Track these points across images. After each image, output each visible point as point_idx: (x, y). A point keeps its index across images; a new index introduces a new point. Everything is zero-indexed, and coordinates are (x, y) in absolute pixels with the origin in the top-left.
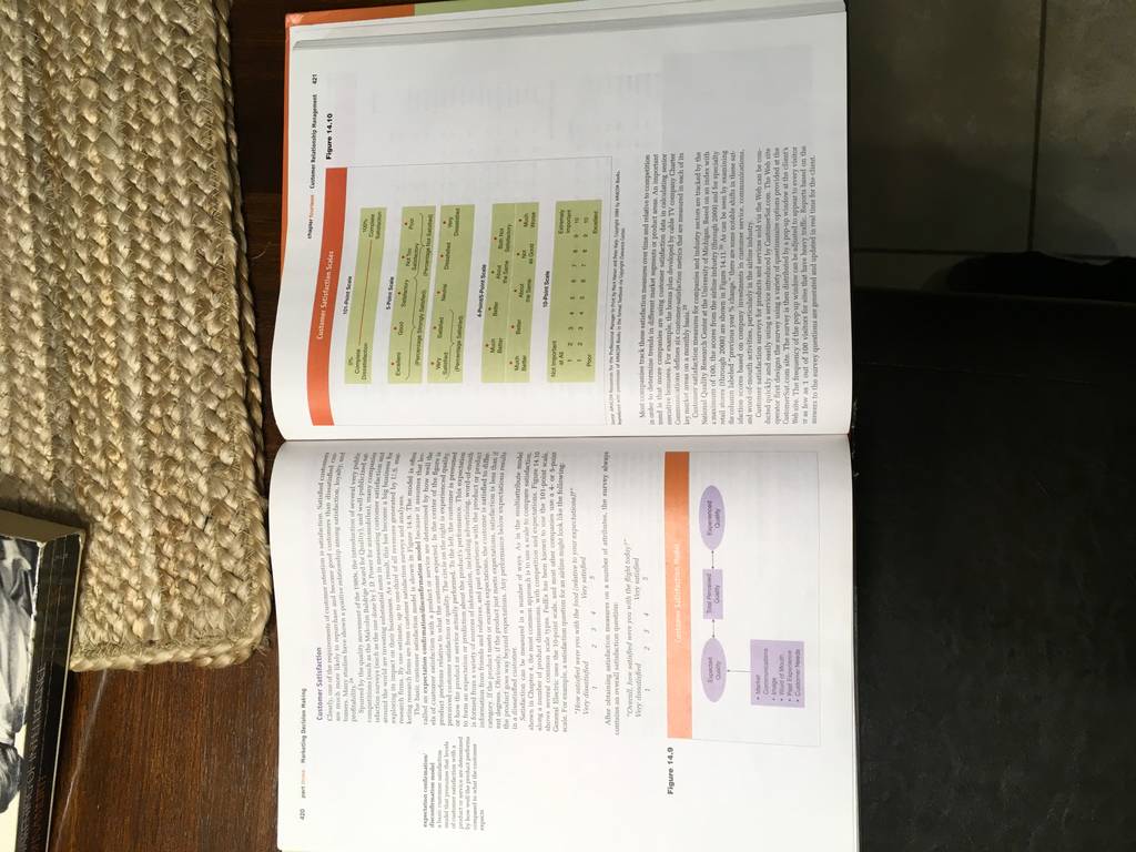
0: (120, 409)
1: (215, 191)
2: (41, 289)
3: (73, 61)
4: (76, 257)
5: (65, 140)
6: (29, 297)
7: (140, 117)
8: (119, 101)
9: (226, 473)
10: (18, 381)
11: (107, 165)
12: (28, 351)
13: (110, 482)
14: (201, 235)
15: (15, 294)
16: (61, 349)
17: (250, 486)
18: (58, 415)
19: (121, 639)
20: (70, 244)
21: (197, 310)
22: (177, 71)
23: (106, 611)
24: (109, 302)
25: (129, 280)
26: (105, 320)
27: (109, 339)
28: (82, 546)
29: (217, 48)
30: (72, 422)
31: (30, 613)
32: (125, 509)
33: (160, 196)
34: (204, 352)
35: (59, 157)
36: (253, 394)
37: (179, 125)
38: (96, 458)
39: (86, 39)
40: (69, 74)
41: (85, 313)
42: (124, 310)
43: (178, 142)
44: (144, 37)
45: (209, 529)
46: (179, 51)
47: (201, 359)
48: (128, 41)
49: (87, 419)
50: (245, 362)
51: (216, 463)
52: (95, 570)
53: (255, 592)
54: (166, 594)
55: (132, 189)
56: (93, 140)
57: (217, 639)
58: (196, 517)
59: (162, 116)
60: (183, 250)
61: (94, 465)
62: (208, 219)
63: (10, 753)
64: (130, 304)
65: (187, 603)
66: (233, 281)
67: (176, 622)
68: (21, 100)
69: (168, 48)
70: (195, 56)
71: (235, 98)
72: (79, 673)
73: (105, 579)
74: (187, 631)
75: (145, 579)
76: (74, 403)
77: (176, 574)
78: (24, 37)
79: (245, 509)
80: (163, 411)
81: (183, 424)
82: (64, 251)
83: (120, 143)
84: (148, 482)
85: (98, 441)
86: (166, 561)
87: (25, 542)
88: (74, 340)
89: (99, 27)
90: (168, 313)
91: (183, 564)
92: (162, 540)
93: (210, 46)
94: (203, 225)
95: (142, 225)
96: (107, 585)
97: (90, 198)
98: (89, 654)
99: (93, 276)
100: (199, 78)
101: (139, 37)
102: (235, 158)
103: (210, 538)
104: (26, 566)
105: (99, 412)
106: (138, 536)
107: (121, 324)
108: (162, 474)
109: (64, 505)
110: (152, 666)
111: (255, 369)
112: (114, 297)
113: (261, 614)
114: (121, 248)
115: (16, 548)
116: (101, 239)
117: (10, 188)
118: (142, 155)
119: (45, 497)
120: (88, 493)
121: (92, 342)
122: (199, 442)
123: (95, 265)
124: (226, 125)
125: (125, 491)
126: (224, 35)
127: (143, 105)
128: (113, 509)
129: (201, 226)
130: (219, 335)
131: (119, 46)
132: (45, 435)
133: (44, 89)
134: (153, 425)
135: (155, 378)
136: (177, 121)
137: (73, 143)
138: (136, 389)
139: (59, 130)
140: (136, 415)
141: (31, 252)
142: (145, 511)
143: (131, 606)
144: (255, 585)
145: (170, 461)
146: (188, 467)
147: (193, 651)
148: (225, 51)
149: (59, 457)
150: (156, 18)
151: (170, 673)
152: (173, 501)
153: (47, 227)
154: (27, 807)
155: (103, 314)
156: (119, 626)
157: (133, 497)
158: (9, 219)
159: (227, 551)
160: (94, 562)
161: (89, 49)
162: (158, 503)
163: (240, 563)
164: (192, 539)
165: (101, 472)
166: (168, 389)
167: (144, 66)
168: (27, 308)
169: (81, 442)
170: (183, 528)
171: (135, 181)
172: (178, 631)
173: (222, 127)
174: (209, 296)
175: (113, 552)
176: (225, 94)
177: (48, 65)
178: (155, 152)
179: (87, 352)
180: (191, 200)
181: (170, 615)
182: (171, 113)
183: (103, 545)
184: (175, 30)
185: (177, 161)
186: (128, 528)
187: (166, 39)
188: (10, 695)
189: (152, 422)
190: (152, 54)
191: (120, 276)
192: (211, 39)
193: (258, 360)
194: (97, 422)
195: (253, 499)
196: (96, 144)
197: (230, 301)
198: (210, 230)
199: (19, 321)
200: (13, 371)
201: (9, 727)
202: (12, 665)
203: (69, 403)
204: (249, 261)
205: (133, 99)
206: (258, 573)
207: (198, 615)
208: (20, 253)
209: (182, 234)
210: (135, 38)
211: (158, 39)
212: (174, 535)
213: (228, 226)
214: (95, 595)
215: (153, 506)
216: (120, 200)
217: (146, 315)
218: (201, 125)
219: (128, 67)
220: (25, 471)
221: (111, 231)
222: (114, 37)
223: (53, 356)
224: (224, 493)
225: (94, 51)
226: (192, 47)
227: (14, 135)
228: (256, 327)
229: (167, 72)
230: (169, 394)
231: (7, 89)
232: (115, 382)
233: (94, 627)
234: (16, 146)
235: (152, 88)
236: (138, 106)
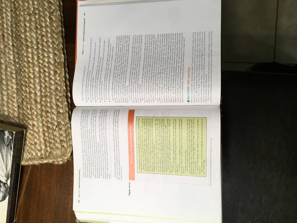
0: (35, 99)
1: (59, 43)
2: (15, 68)
3: (23, 10)
4: (24, 60)
5: (21, 30)
6: (12, 70)
7: (40, 25)
8: (35, 20)
9: (61, 115)
10: (9, 92)
11: (32, 37)
12: (12, 84)
13: (32, 117)
14: (55, 54)
15: (9, 69)
16: (20, 83)
17: (67, 118)
18: (19, 100)
19: (34, 157)
20: (22, 57)
21: (54, 74)
22: (49, 12)
23: (31, 150)
24: (32, 72)
25: (37, 66)
26: (31, 76)
27: (32, 81)
28: (25, 133)
29: (59, 7)
30: (23, 102)
31: (11, 150)
32: (36, 124)
33: (45, 45)
34: (56, 84)
35: (20, 35)
36: (68, 95)
37: (50, 26)
38: (28, 111)
39: (26, 5)
40: (22, 14)
41: (26, 74)
42: (36, 73)
43: (49, 31)
44: (41, 4)
45: (57, 129)
46: (50, 7)
47: (55, 86)
48: (37, 5)
49: (26, 101)
50: (66, 87)
51: (59, 112)
52: (28, 139)
53: (68, 145)
54: (46, 146)
55: (38, 43)
56: (28, 30)
57: (59, 157)
58: (54, 126)
59: (45, 24)
60: (51, 58)
61: (28, 113)
62: (57, 50)
63: (6, 185)
64: (37, 72)
65: (51, 148)
66: (63, 66)
67: (48, 153)
68: (10, 20)
69: (47, 7)
70: (54, 9)
71: (64, 20)
72: (24, 166)
73: (31, 142)
74: (51, 155)
75: (41, 142)
76: (23, 97)
77: (48, 140)
78: (11, 4)
79: (66, 124)
80: (45, 99)
81: (50, 102)
82: (21, 59)
83: (35, 31)
84: (42, 117)
85: (29, 107)
86: (46, 137)
87: (10, 132)
88: (23, 81)
89: (30, 2)
90: (47, 74)
91: (50, 138)
92: (45, 132)
93: (57, 6)
95: (40, 52)
96: (31, 143)
97: (27, 45)
98: (27, 161)
99: (28, 65)
100: (55, 14)
101: (40, 4)
102: (64, 35)
103: (57, 132)
104: (11, 138)
105: (29, 99)
106: (39, 131)
107: (35, 77)
108: (45, 115)
109: (21, 123)
110: (43, 164)
111: (69, 89)
112: (34, 70)
113: (70, 151)
114: (35, 58)
115: (8, 133)
116: (30, 55)
117: (7, 43)
118: (40, 34)
119: (16, 121)
120: (26, 120)
121: (28, 82)
122: (54, 107)
123: (29, 62)
124: (61, 26)
125: (36, 120)
126: (61, 3)
127: (41, 21)
128: (33, 124)
129: (55, 52)
130: (59, 80)
131: (35, 6)
132: (16, 105)
133: (16, 18)
134: (43, 103)
135: (43, 91)
136: (49, 25)
137: (23, 31)
138: (39, 94)
139: (19, 28)
140: (39, 100)
141: (13, 59)
142: (41, 125)
143: (37, 148)
144: (68, 143)
145: (47, 112)
146: (51, 113)
147: (52, 160)
148: (61, 7)
149: (19, 111)
151: (47, 166)
152: (48, 122)
153: (17, 53)
154: (11, 199)
155: (31, 75)
156: (34, 154)
157: (38, 121)
158: (7, 51)
159: (61, 135)
160: (28, 137)
162: (44, 123)
163: (64, 138)
164: (53, 131)
165: (30, 115)
166: (47, 93)
167: (41, 11)
168: (11, 73)
169: (25, 107)
170: (50, 129)
171: (39, 41)
172: (49, 155)
174: (57, 70)
175: (33, 135)
176: (61, 18)
177: (17, 11)
178: (44, 33)
179: (26, 84)
180: (53, 45)
181: (47, 151)
182: (48, 23)
183: (30, 133)
184: (49, 2)
185: (49, 35)
186: (37, 129)
187: (46, 5)
188: (6, 170)
189: (43, 102)
190: (43, 8)
191: (35, 65)
192: (58, 4)
193: (69, 86)
194: (29, 102)
195: (68, 122)
196: (29, 32)
197: (62, 71)
198: (57, 53)
199: (9, 76)
200: (8, 89)
201: (6, 179)
202: (7, 163)
203: (22, 97)
204: (67, 61)
205: (38, 20)
206: (69, 140)
207: (54, 151)
208: (10, 59)
209: (50, 54)
210: (39, 4)
212: (48, 130)
213: (62, 52)
214: (28, 146)
215: (43, 123)
216: (35, 46)
217: (41, 75)
218: (55, 26)
219: (37, 12)
220: (11, 114)
221: (33, 53)
222: (34, 4)
223: (18, 85)
224: (61, 120)
225: (28, 8)
226: (53, 6)
227: (8, 29)
228: (69, 78)
229: (47, 13)
230: (47, 95)
231: (7, 18)
232: (33, 92)
233: (28, 154)
234: (9, 32)
235: (43, 17)
236: (39, 22)
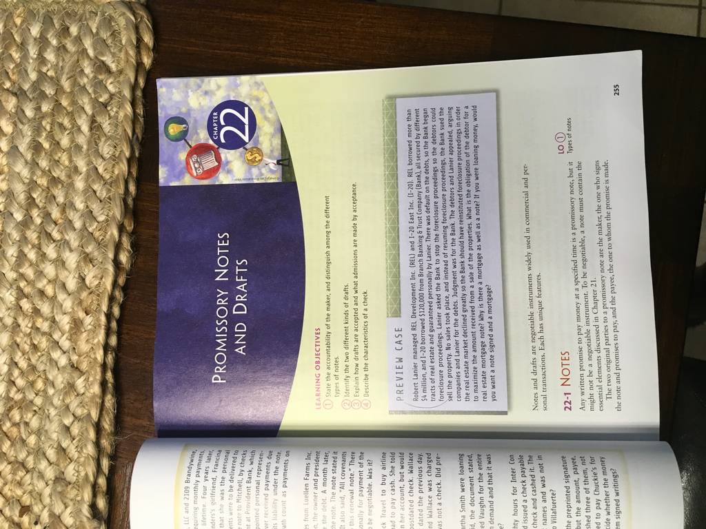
1: (106, 220)
7: (52, 139)
8: (34, 119)
14: (87, 259)
21: (71, 328)
22: (95, 102)
25: (11, 287)
29: (134, 88)
33: (55, 213)
34: (69, 369)
37: (87, 153)
39: (16, 56)
42: (2, 313)
43: (83, 168)
44: (69, 67)
46: (99, 85)
47: (66, 375)
48: (54, 67)
55: (31, 202)
56: (4, 149)
59: (72, 141)
60: (67, 269)
62: (95, 245)
69: (89, 81)
70: (113, 92)
81: (39, 432)
83: (29, 158)
89: (30, 48)
93: (128, 85)
94: (89, 249)
95: (32, 235)
100: (112, 113)
108: (9, 477)
114: (9, 255)
118: (47, 173)
122: (51, 453)
127: (56, 127)
129: (87, 250)
131: (44, 70)
135: (20, 382)
136: (85, 149)
150: (84, 51)
161: (17, 65)
166: (31, 396)
167: (64, 92)
171: (35, 196)
173: (125, 162)
176: (134, 132)
178: (59, 173)
180: (84, 224)
182: (82, 140)
184: (99, 66)
185: (80, 184)
187: (88, 70)
189: (8, 424)
190: (75, 83)
191: (3, 281)
192: (129, 78)
196: (6, 155)
197: (99, 326)
198: (94, 255)
205: (49, 120)
209: (69, 254)
210: (61, 64)
211: (82, 71)
213: (111, 255)
217: (20, 320)
218: (107, 156)
219: (49, 91)
221: (3, 237)
222: (42, 60)
224: (61, 509)
225: (21, 69)
226: (111, 83)
229: (85, 103)
230: (32, 402)
235: (68, 113)
236: (51, 128)
